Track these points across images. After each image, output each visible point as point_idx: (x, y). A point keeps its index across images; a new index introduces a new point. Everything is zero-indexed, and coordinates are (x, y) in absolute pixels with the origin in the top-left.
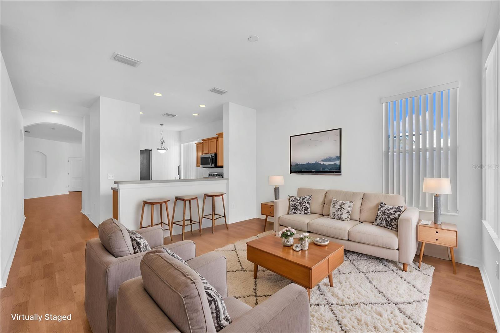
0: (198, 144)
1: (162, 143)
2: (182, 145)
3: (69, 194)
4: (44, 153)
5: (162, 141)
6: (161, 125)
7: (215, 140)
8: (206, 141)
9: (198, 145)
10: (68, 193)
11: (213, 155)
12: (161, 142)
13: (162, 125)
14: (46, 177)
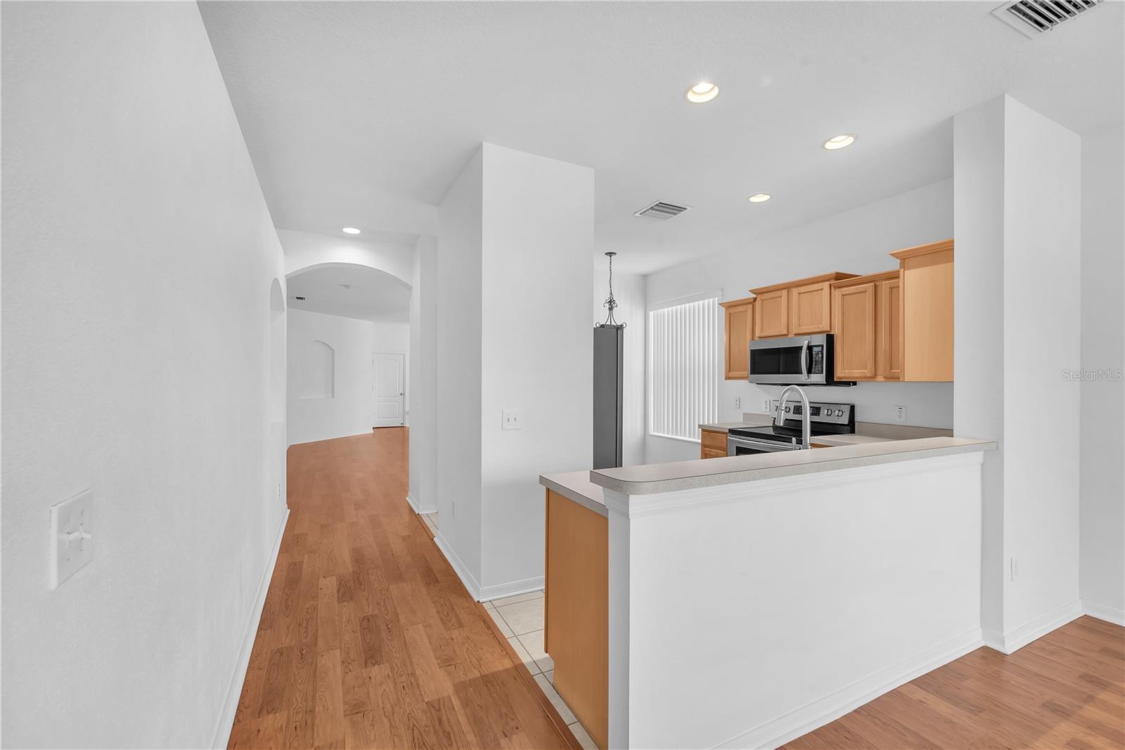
0: (729, 306)
1: (611, 309)
2: (651, 313)
3: (374, 435)
4: (330, 345)
5: (610, 302)
6: (606, 254)
7: (826, 284)
8: (777, 294)
9: (732, 310)
10: (372, 431)
11: (820, 340)
12: (607, 306)
13: (610, 254)
14: (333, 397)
